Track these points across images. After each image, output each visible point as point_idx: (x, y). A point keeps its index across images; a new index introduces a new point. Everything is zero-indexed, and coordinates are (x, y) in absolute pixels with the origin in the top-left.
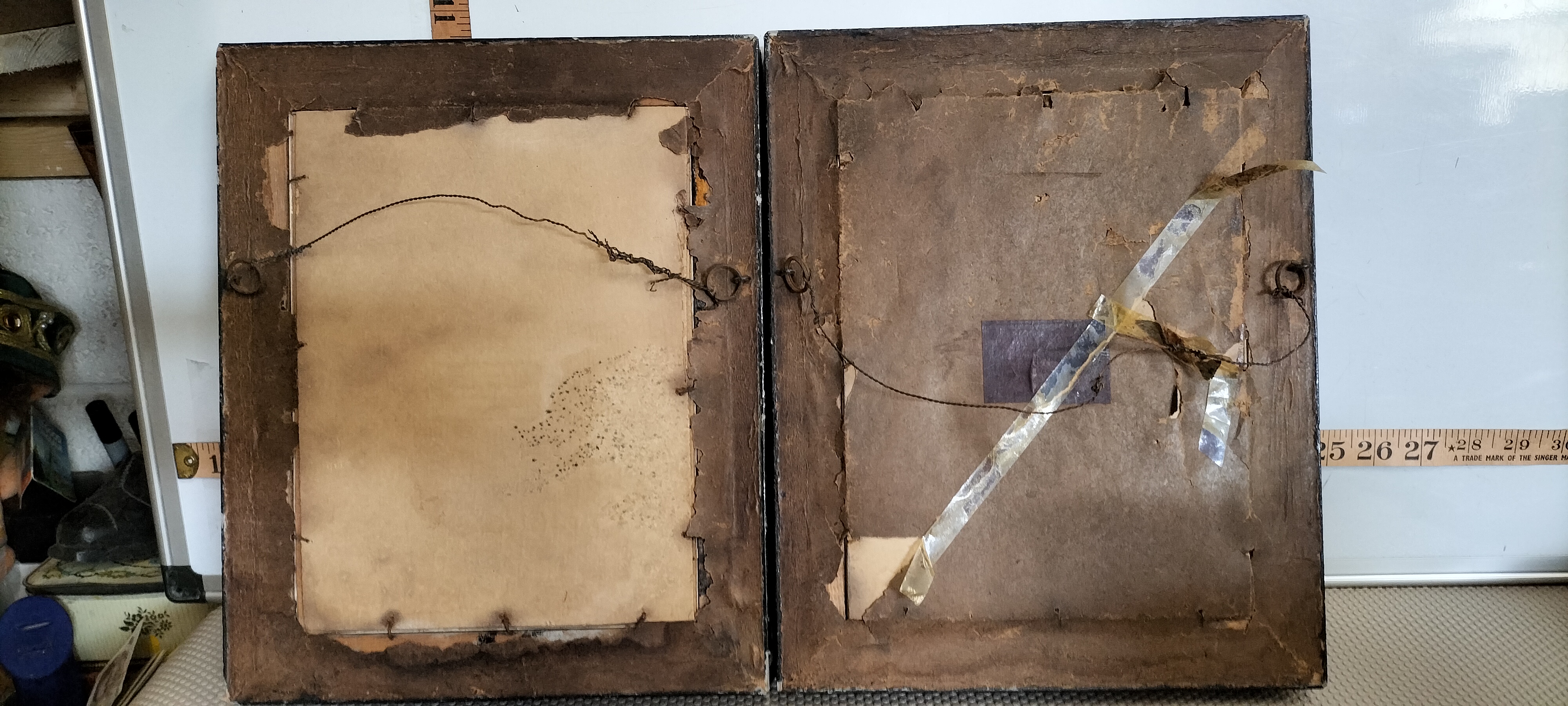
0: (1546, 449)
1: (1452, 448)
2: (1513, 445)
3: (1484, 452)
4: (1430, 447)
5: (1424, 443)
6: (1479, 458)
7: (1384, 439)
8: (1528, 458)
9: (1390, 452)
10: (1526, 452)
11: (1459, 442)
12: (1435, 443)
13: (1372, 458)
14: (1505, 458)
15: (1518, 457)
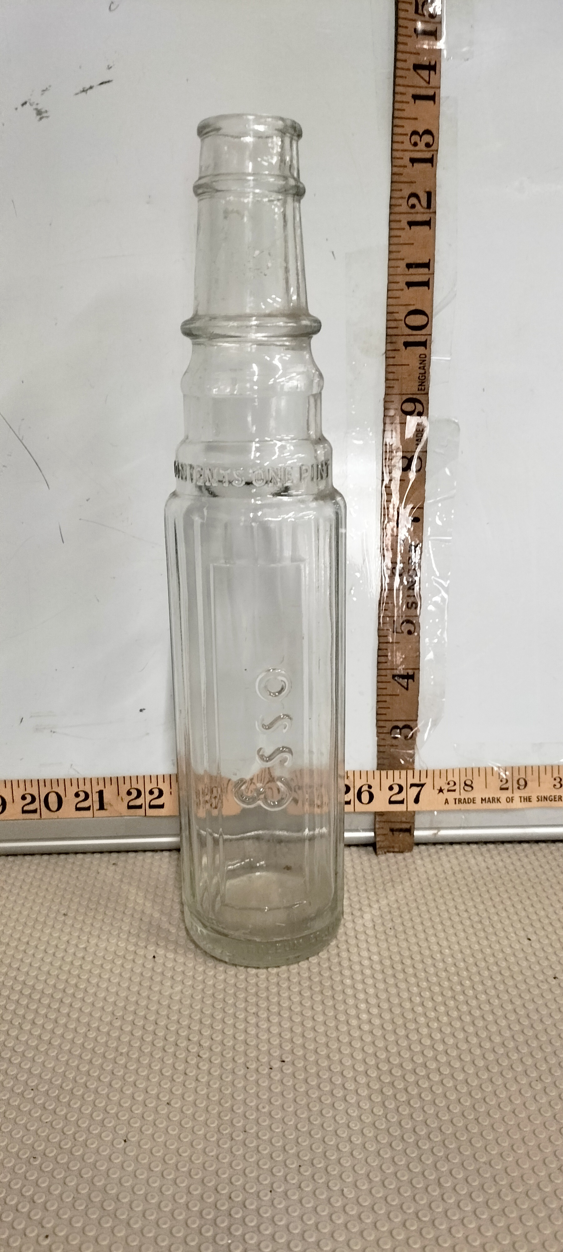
0: (547, 790)
1: (441, 790)
2: (509, 785)
3: (478, 793)
4: (416, 790)
5: (409, 786)
6: (473, 801)
7: (363, 781)
8: (528, 799)
9: (371, 797)
10: (524, 793)
11: (449, 784)
12: (422, 785)
13: (352, 803)
14: (503, 800)
15: (516, 799)
